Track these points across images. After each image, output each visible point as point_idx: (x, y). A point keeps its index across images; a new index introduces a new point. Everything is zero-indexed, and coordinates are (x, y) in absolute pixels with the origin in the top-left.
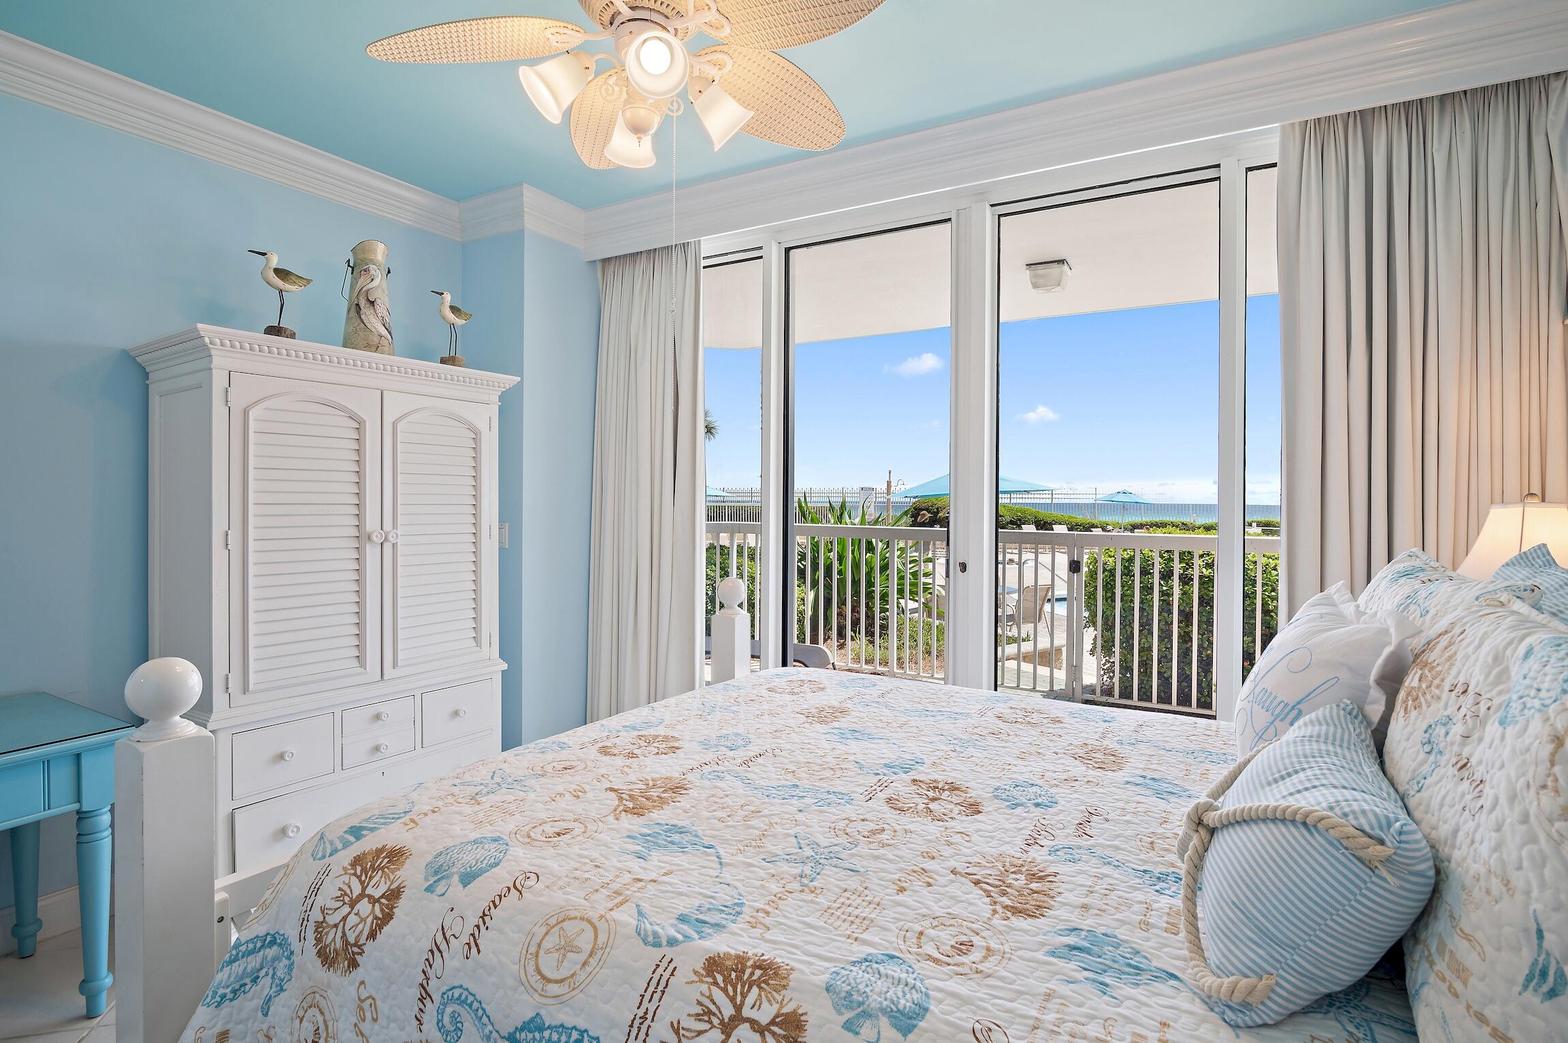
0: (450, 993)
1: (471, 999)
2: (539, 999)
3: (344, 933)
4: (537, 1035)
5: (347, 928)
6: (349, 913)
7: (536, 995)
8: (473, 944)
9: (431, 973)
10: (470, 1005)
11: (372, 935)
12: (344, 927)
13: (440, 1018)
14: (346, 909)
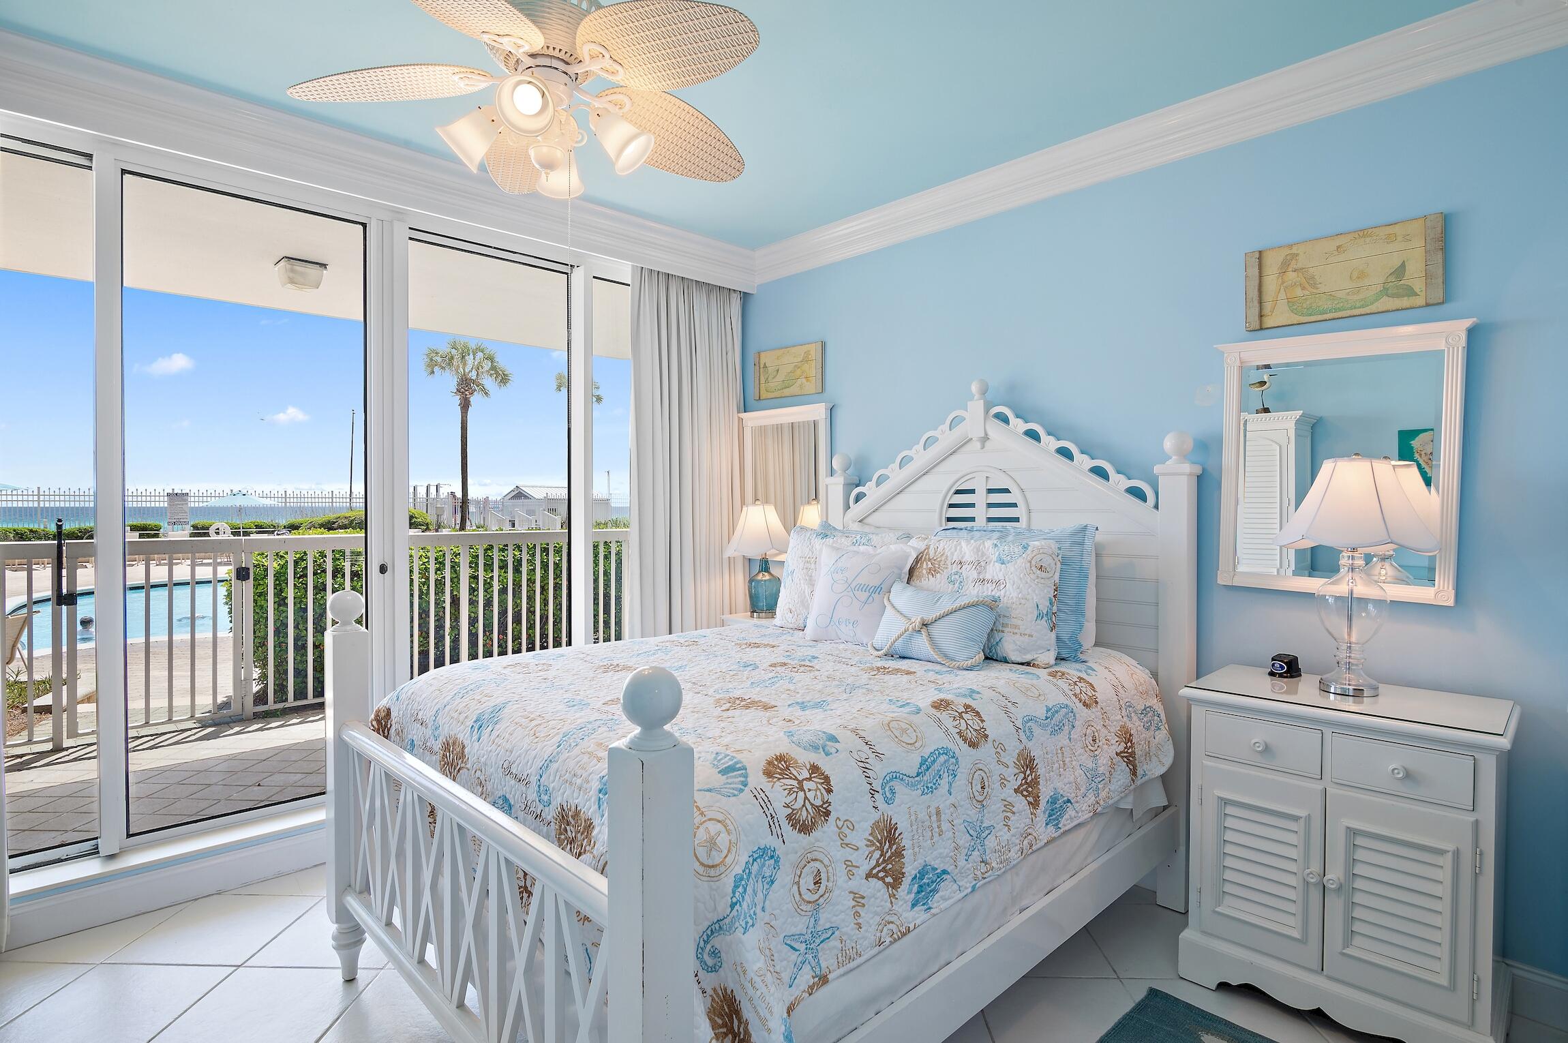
0: (885, 781)
1: (894, 774)
2: (917, 752)
3: (812, 804)
4: (927, 763)
5: (812, 801)
6: (805, 794)
7: (915, 752)
8: (878, 754)
9: (871, 780)
10: (896, 778)
11: (829, 791)
12: (810, 802)
13: (884, 796)
14: (801, 794)
